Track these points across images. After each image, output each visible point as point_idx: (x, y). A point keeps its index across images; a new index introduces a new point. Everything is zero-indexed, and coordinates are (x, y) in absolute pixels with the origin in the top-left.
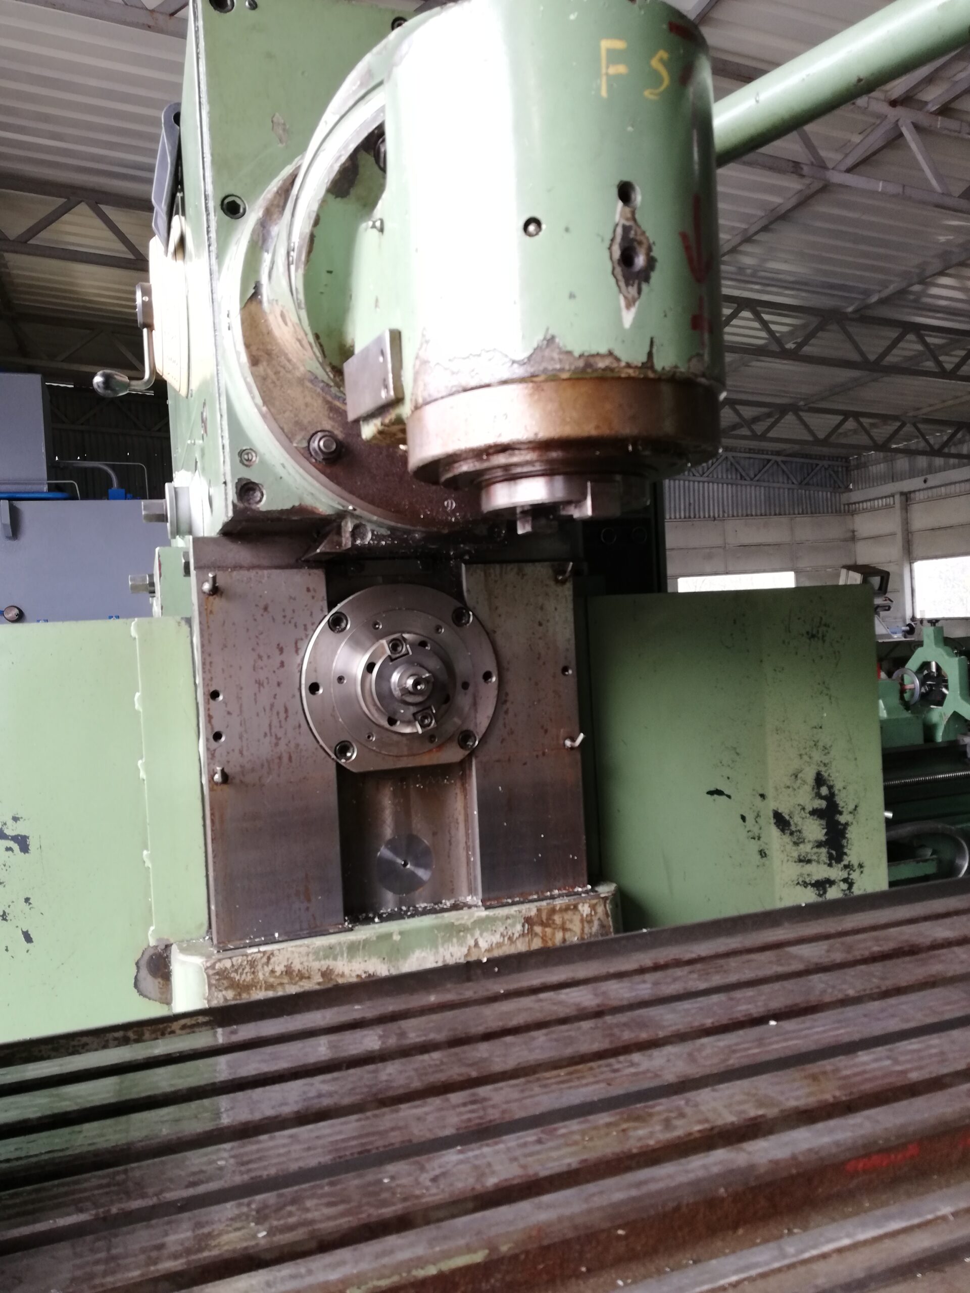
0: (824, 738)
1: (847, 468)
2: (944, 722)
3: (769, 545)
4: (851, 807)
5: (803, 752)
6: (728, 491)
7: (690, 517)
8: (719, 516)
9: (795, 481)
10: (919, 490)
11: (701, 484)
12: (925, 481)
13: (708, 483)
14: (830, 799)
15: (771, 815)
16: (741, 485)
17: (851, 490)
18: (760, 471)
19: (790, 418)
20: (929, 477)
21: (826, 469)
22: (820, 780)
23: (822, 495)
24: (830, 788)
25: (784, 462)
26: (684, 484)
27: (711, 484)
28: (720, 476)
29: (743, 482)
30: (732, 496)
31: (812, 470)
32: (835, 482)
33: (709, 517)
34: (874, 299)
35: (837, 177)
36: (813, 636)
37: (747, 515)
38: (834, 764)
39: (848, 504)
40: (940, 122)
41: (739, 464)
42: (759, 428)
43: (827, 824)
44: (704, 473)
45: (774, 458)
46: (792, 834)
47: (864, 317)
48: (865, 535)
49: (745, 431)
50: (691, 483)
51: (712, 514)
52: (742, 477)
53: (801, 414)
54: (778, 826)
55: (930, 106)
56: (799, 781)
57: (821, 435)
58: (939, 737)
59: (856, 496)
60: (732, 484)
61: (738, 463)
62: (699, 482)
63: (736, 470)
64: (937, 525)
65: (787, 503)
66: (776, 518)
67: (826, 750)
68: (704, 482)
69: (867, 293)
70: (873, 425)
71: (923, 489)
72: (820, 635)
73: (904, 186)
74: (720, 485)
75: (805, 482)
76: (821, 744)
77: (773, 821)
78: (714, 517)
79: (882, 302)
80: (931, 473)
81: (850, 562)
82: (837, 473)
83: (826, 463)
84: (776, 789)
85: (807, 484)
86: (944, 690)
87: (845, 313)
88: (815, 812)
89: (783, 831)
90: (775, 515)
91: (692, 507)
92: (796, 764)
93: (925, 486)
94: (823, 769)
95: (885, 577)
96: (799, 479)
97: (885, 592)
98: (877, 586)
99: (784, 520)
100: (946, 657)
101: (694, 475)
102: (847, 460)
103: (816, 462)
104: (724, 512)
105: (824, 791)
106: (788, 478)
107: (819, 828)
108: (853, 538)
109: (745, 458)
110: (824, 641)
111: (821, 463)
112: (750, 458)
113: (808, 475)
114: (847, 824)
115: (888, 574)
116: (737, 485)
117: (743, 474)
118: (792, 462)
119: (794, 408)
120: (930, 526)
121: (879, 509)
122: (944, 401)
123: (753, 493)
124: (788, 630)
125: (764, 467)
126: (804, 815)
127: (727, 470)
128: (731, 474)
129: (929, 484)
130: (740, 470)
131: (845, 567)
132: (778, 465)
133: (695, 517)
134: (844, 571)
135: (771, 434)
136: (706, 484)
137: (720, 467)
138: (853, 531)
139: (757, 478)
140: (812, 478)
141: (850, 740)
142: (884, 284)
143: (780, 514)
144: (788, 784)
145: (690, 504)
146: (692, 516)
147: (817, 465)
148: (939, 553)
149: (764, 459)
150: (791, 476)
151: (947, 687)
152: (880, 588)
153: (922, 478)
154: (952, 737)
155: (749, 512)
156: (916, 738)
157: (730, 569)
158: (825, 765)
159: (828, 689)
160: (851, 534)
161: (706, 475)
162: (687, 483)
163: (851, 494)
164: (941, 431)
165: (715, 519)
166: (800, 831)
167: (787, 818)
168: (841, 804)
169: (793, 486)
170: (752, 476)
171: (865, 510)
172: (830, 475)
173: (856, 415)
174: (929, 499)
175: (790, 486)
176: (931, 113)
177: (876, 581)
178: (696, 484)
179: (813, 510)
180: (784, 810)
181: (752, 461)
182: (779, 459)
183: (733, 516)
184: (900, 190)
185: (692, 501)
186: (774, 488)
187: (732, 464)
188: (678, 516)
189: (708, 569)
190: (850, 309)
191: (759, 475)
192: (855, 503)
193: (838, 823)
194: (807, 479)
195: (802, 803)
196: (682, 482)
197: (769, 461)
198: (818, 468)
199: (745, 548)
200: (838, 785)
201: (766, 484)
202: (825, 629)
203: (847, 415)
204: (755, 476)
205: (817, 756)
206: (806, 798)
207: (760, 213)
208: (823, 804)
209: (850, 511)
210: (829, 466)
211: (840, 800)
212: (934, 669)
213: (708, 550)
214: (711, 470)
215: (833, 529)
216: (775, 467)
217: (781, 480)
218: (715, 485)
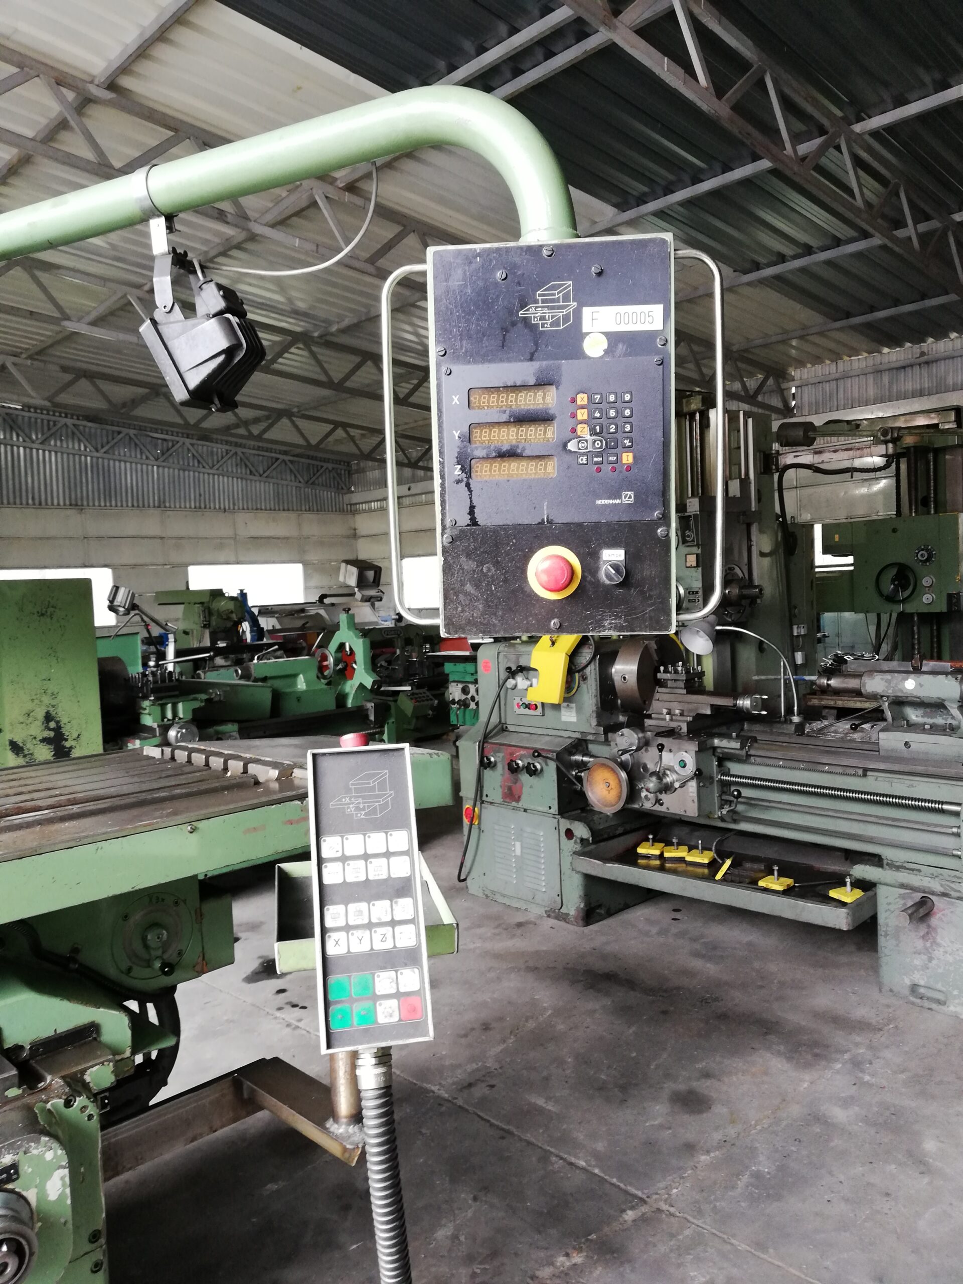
0: (52, 687)
1: (349, 472)
2: (354, 692)
3: (278, 538)
4: (75, 735)
5: (34, 697)
6: (237, 485)
7: (200, 508)
8: (229, 508)
9: (301, 480)
10: (406, 496)
11: (211, 476)
12: (409, 489)
13: (219, 475)
14: (58, 730)
15: (8, 743)
16: (251, 480)
17: (353, 492)
18: (268, 468)
19: (285, 421)
20: (412, 485)
21: (330, 471)
22: (48, 717)
23: (327, 495)
24: (58, 722)
25: (291, 462)
26: (194, 476)
27: (221, 477)
28: (230, 470)
29: (251, 477)
30: (242, 490)
31: (318, 471)
32: (338, 483)
33: (220, 508)
34: (334, 328)
35: (258, 229)
36: (43, 615)
37: (257, 509)
38: (60, 705)
39: (351, 505)
40: (347, 196)
41: (249, 461)
42: (256, 430)
43: (55, 749)
44: (213, 466)
45: (281, 457)
46: (25, 756)
47: (327, 343)
48: (364, 533)
49: (242, 431)
50: (201, 475)
51: (222, 507)
52: (251, 472)
53: (294, 419)
54: (13, 751)
55: (339, 182)
56: (31, 719)
57: (314, 442)
58: (350, 703)
59: (356, 498)
60: (242, 479)
61: (248, 459)
62: (209, 474)
63: (246, 466)
64: (419, 528)
65: (294, 499)
66: (285, 514)
67: (54, 695)
68: (214, 475)
69: (328, 322)
70: (363, 436)
71: (409, 496)
72: (49, 613)
73: (317, 246)
74: (230, 479)
75: (311, 482)
76: (49, 692)
77: (8, 748)
78: (225, 509)
79: (343, 331)
80: (413, 482)
81: (351, 557)
82: (340, 475)
83: (330, 466)
84: (12, 725)
85: (313, 483)
86: (354, 665)
87: (313, 337)
88: (44, 740)
89: (17, 754)
90: (284, 510)
91: (202, 498)
92: (29, 706)
93: (408, 493)
94: (51, 709)
95: (378, 571)
96: (306, 479)
97: (378, 585)
98: (371, 579)
99: (292, 515)
100: (355, 639)
101: (204, 467)
102: (349, 463)
103: (322, 464)
104: (234, 504)
105: (52, 725)
106: (296, 477)
107: (48, 752)
108: (354, 535)
109: (254, 455)
110: (52, 618)
111: (325, 465)
112: (259, 455)
113: (314, 475)
114: (71, 748)
115: (380, 568)
116: (246, 480)
117: (253, 469)
118: (299, 462)
119: (286, 413)
120: (414, 528)
121: (375, 511)
122: (416, 421)
123: (262, 488)
124: (21, 610)
125: (272, 464)
126: (35, 742)
127: (237, 465)
128: (241, 468)
129: (413, 491)
130: (250, 466)
131: (344, 561)
132: (286, 464)
133: (205, 508)
134: (343, 565)
135: (266, 436)
136: (216, 477)
137: (229, 461)
138: (355, 529)
139: (266, 474)
140: (317, 478)
141: (74, 688)
142: (341, 318)
143: (288, 510)
144: (22, 720)
145: (200, 495)
146: (203, 506)
147: (322, 467)
148: (420, 552)
149: (272, 458)
150: (298, 476)
151: (355, 663)
152: (374, 581)
153: (407, 486)
154: (359, 704)
155: (259, 506)
156: (329, 704)
157: (241, 559)
158: (53, 706)
159: (55, 652)
160: (353, 531)
161: (216, 467)
162: (197, 474)
163: (352, 495)
164: (421, 447)
165: (225, 510)
166: (31, 754)
167: (21, 745)
168: (67, 734)
169: (300, 485)
170: (261, 472)
171: (364, 511)
172: (334, 478)
173: (345, 426)
174: (413, 505)
175: (297, 484)
176: (340, 188)
177: (370, 574)
178: (206, 475)
179: (317, 507)
180: (18, 739)
181: (261, 458)
182: (287, 458)
183: (243, 509)
184: (314, 248)
185: (202, 493)
186: (283, 485)
187: (241, 459)
188: (188, 506)
189: (222, 559)
190: (316, 334)
191: (268, 472)
192: (356, 504)
193: (64, 747)
194: (314, 479)
195: (33, 734)
196: (191, 473)
197: (277, 459)
198: (323, 469)
199: (255, 539)
200: (64, 720)
201: (274, 480)
202: (51, 609)
203: (337, 425)
204: (264, 472)
205: (46, 700)
206: (37, 730)
207: (217, 240)
208: (52, 734)
209: (352, 510)
210: (333, 469)
211: (65, 731)
212: (348, 649)
213: (219, 540)
214: (220, 463)
215: (336, 526)
216: (283, 465)
217: (289, 478)
218: (226, 478)
